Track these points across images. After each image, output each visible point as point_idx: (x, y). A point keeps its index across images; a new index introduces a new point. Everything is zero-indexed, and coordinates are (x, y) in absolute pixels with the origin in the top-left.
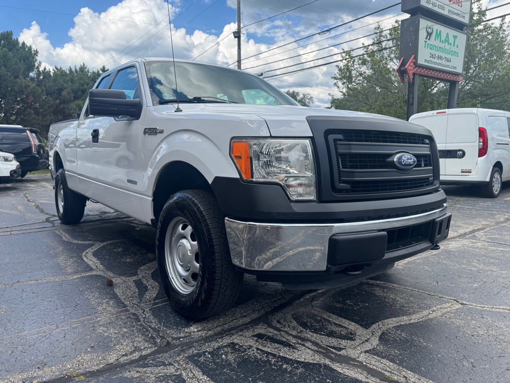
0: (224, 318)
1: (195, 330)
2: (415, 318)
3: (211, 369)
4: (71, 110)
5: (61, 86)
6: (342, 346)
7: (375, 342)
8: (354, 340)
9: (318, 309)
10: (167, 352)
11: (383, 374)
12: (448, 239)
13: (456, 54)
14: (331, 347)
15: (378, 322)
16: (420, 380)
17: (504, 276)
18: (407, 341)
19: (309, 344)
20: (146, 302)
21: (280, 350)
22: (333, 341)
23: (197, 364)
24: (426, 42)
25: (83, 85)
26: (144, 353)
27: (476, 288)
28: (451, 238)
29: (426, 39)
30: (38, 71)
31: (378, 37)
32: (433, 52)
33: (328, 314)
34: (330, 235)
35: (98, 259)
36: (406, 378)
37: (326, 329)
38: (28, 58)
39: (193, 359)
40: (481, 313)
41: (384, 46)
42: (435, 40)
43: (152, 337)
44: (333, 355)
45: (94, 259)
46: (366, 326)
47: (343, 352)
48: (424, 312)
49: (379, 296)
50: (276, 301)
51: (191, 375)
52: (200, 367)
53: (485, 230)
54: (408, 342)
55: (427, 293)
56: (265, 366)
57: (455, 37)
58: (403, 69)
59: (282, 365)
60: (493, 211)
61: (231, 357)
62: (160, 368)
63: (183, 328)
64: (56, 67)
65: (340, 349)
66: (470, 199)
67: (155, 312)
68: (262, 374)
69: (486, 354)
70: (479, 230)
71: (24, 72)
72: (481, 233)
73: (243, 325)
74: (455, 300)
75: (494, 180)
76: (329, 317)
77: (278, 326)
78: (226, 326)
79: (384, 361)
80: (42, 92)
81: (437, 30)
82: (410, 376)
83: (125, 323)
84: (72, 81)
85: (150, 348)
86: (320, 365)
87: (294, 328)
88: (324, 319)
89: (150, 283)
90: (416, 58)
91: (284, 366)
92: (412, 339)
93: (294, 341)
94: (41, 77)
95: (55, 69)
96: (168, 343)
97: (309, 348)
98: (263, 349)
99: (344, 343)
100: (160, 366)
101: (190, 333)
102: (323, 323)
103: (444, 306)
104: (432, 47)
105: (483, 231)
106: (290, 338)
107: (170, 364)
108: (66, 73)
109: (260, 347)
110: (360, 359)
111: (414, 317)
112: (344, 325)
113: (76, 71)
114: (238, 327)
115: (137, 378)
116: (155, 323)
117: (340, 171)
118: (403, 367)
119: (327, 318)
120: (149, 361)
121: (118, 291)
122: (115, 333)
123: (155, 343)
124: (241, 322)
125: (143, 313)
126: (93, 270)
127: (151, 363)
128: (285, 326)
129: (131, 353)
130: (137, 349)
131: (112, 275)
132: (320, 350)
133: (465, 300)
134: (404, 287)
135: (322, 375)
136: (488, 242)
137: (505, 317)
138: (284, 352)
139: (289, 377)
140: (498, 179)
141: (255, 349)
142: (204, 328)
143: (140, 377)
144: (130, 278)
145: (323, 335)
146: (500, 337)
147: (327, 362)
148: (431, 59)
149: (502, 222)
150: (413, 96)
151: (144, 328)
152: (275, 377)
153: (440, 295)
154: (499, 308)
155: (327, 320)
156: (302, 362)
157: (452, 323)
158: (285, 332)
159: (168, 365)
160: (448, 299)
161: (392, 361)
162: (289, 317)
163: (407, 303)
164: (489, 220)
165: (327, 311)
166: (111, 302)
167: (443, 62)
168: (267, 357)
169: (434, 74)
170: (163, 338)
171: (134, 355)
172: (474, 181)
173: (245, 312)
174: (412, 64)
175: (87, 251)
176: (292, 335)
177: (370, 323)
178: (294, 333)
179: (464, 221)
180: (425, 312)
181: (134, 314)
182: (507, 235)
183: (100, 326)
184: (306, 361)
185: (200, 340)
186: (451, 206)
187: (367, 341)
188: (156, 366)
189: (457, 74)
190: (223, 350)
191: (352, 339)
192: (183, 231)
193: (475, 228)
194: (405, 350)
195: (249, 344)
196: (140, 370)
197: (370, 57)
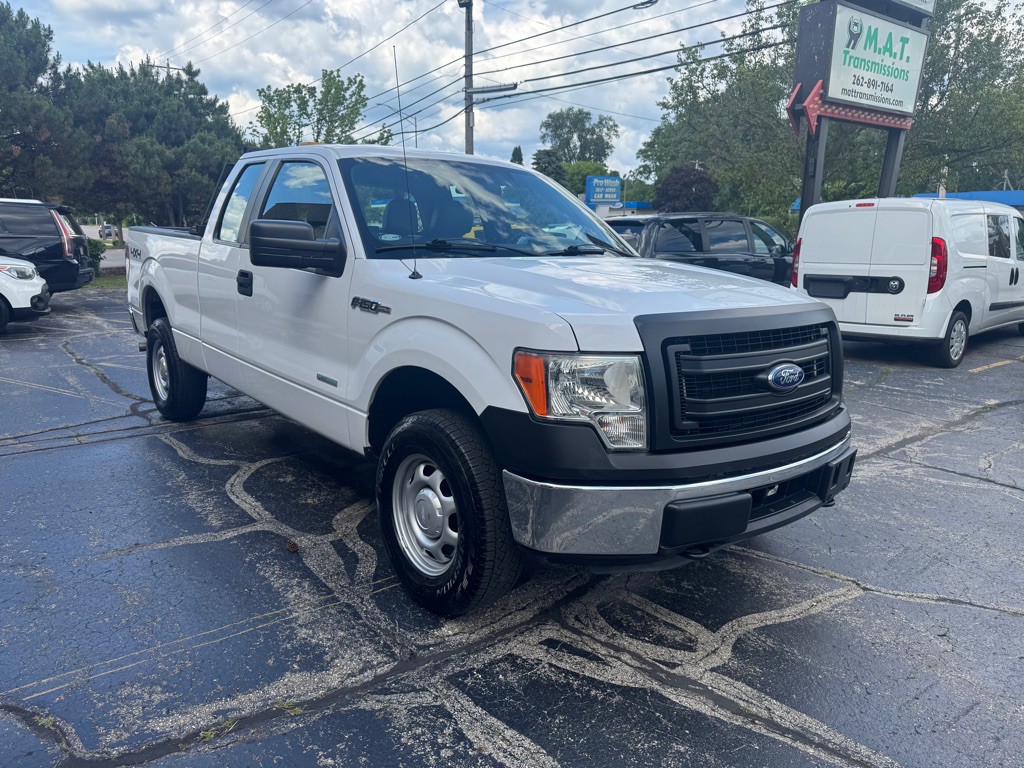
0: (491, 612)
1: (450, 632)
2: (789, 614)
3: (485, 697)
4: (128, 156)
5: (103, 107)
6: (676, 661)
7: (726, 653)
8: (695, 651)
9: (638, 597)
10: (414, 669)
11: (737, 704)
12: (859, 460)
13: (903, 74)
14: (660, 662)
15: (732, 620)
16: (788, 713)
17: (940, 537)
18: (774, 652)
19: (626, 657)
20: (361, 582)
21: (584, 667)
22: (663, 653)
23: (462, 687)
24: (846, 53)
25: (148, 104)
26: (379, 671)
27: (892, 561)
28: (863, 457)
29: (848, 47)
30: (56, 73)
31: (754, 21)
32: (860, 72)
33: (654, 606)
34: (666, 502)
35: (258, 499)
36: (770, 710)
37: (652, 632)
38: (33, 47)
39: (455, 681)
40: (891, 605)
41: (764, 41)
42: (865, 48)
43: (386, 645)
44: (663, 675)
45: (250, 499)
46: (713, 627)
47: (678, 671)
48: (804, 603)
49: (734, 573)
50: (568, 582)
51: (458, 706)
52: (469, 694)
53: (924, 442)
54: (776, 653)
55: (812, 568)
56: (565, 692)
57: (905, 41)
58: (798, 107)
59: (589, 691)
60: (943, 398)
61: (512, 678)
62: (410, 695)
63: (430, 629)
64: (90, 64)
65: (674, 666)
66: (908, 370)
67: (381, 602)
68: (561, 704)
69: (887, 673)
70: (912, 440)
71: (27, 78)
72: (915, 447)
73: (522, 624)
74: (854, 582)
75: (954, 334)
76: (656, 610)
77: (578, 625)
78: (497, 626)
79: (739, 684)
80: (66, 118)
81: (870, 27)
82: (775, 707)
83: (339, 622)
84: (126, 95)
85: (386, 663)
86: (644, 690)
87: (602, 630)
88: (648, 614)
89: (359, 547)
90: (825, 87)
91: (593, 693)
92: (783, 649)
93: (603, 652)
94: (63, 87)
95: (87, 67)
96: (412, 654)
97: (627, 664)
98: (559, 664)
99: (679, 655)
100: (409, 692)
101: (443, 637)
102: (646, 623)
103: (836, 592)
104: (859, 63)
105: (920, 443)
106: (597, 646)
107: (424, 689)
108: (111, 76)
109: (554, 662)
110: (703, 682)
111: (787, 611)
112: (679, 625)
113: (133, 73)
114: (515, 627)
115: (380, 710)
116: (385, 620)
117: (683, 402)
118: (766, 694)
119: (653, 613)
120: (390, 684)
121: (311, 563)
122: (328, 639)
123: (392, 655)
124: (518, 618)
125: (361, 602)
126: (256, 521)
127: (394, 688)
128: (587, 626)
129: (362, 671)
130: (368, 666)
131: (290, 531)
132: (644, 666)
133: (870, 582)
134: (776, 558)
135: (649, 706)
136: (925, 466)
137: (927, 613)
138: (590, 670)
139: (600, 710)
140: (961, 333)
141: (547, 666)
142: (464, 629)
143: (384, 708)
144: (322, 537)
145: (647, 642)
146: (915, 647)
147: (656, 686)
148: (855, 87)
149: (956, 424)
150: (816, 161)
151: (370, 630)
152: (581, 710)
153: (833, 573)
154: (922, 597)
155: (652, 616)
156: (619, 686)
157: (845, 622)
158: (588, 636)
159: (420, 690)
160: (843, 580)
161: (750, 684)
162: (593, 610)
163: (778, 588)
164: (934, 417)
165: (653, 600)
166: (306, 584)
167: (878, 92)
168: (565, 677)
169: (859, 116)
170: (403, 646)
171: (366, 674)
172: (916, 338)
173: (522, 601)
174: (817, 99)
175: (232, 479)
176: (600, 642)
177: (719, 623)
178: (603, 638)
179: (890, 419)
180: (806, 604)
181: (348, 606)
182: (959, 452)
183: (300, 626)
184: (625, 684)
185: (460, 650)
186: (870, 386)
187: (714, 652)
188: (404, 692)
189: (903, 116)
190: (499, 667)
191: (691, 649)
192: (426, 478)
193: (908, 437)
194: (771, 668)
195: (537, 656)
196: (381, 697)
197: (735, 61)
